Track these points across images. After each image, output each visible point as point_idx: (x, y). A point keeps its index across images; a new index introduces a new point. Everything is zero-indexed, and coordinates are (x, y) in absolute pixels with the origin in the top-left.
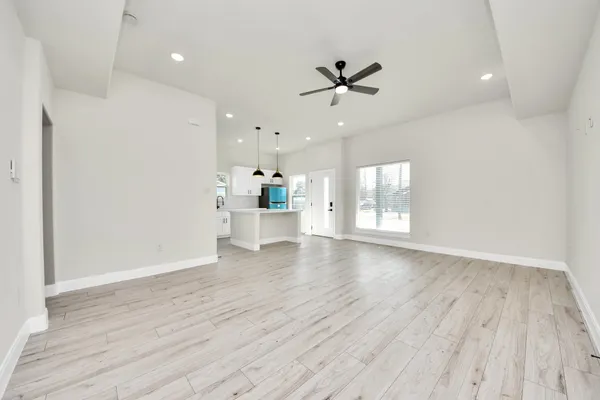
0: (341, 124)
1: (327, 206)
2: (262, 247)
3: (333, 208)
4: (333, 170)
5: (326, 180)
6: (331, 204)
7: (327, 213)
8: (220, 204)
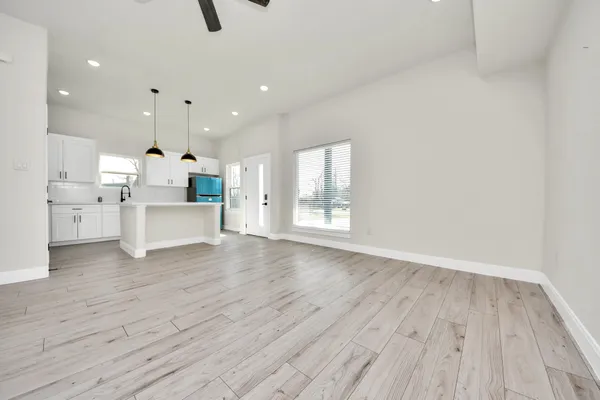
0: (264, 88)
1: (262, 200)
2: (149, 253)
3: (267, 201)
4: (268, 155)
5: (261, 167)
6: (266, 198)
7: (262, 207)
8: (126, 196)
